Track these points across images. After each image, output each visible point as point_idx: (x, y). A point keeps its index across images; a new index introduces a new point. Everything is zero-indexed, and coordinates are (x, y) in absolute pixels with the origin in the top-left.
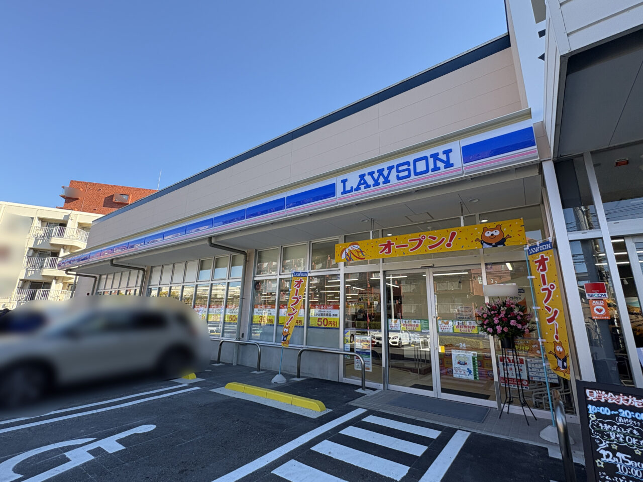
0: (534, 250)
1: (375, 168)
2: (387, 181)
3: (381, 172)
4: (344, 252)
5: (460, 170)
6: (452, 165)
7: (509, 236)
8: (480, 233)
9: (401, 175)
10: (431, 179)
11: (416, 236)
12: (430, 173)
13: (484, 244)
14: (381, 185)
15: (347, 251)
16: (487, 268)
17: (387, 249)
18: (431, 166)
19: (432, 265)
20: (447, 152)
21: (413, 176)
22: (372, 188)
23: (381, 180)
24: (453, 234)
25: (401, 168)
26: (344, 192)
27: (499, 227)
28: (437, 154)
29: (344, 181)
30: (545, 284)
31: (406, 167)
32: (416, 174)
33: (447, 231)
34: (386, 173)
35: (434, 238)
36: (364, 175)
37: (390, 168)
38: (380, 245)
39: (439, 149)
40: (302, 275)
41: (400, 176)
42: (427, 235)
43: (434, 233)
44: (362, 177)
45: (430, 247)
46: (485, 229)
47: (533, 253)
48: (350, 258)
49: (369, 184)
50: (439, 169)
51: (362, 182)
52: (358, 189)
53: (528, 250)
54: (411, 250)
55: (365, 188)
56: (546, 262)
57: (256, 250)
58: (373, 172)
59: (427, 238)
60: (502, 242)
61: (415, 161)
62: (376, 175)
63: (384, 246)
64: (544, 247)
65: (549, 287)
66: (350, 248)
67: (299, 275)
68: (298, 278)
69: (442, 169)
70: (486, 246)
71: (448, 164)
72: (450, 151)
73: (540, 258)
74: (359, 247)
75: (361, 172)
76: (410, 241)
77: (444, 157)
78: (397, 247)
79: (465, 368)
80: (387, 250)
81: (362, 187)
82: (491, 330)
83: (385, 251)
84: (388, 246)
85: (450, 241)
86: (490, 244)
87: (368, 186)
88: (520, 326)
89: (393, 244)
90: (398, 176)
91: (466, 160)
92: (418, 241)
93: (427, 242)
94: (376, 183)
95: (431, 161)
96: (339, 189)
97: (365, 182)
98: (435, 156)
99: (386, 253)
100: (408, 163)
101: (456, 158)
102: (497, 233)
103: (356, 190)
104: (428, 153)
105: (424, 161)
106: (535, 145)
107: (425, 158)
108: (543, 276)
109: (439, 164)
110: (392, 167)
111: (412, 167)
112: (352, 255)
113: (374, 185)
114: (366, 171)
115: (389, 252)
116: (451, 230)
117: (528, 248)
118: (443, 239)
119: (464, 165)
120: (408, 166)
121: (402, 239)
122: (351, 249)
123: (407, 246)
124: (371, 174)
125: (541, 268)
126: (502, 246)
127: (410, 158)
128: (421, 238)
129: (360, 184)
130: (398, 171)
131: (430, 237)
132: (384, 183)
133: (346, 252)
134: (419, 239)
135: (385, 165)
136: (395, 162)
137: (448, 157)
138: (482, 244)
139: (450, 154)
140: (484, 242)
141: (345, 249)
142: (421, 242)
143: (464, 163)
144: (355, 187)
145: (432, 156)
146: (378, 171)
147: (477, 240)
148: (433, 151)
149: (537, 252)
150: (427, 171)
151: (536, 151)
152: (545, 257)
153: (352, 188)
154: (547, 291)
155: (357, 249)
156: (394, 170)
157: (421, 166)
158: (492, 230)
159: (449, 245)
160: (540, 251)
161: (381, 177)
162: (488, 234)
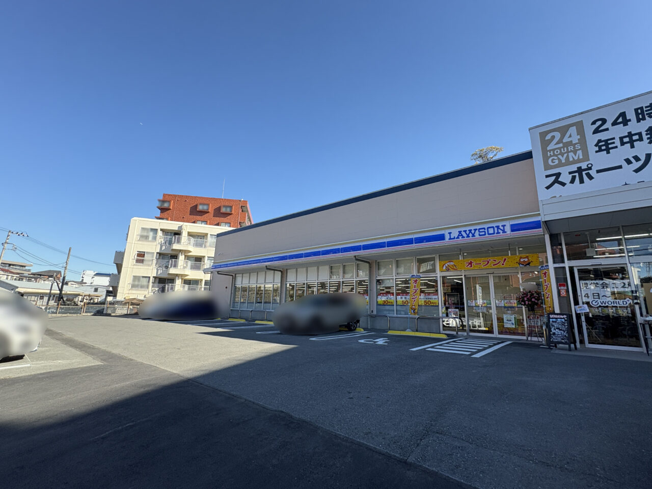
0: (542, 268)
1: (467, 229)
3: (470, 231)
5: (509, 234)
6: (506, 232)
7: (532, 262)
8: (518, 259)
9: (481, 234)
10: (496, 237)
11: (486, 259)
12: (495, 234)
15: (446, 265)
16: (521, 275)
18: (496, 231)
19: (493, 272)
20: (504, 226)
21: (487, 235)
24: (505, 259)
25: (481, 230)
26: (450, 239)
27: (527, 257)
28: (499, 226)
29: (450, 233)
31: (483, 230)
32: (489, 234)
33: (502, 258)
34: (473, 232)
35: (495, 261)
38: (466, 263)
39: (500, 224)
40: (417, 277)
42: (492, 259)
43: (495, 258)
44: (460, 232)
45: (494, 265)
46: (521, 258)
47: (542, 270)
48: (448, 269)
49: (464, 236)
50: (499, 233)
52: (458, 238)
54: (483, 266)
55: (462, 238)
56: (546, 274)
57: (376, 261)
58: (466, 231)
60: (529, 264)
61: (488, 228)
62: (468, 232)
63: (468, 264)
64: (546, 268)
65: (546, 284)
66: (448, 264)
67: (415, 277)
69: (501, 233)
70: (521, 265)
71: (504, 231)
73: (544, 272)
75: (460, 230)
76: (482, 261)
77: (502, 228)
78: (475, 264)
79: (511, 322)
80: (470, 265)
81: (460, 237)
82: (523, 303)
84: (471, 263)
85: (504, 262)
86: (523, 265)
88: (536, 301)
89: (473, 263)
90: (479, 234)
91: (512, 231)
93: (492, 262)
94: (468, 236)
96: (447, 237)
97: (462, 235)
99: (470, 267)
100: (484, 229)
101: (508, 229)
102: (526, 260)
103: (457, 238)
105: (492, 229)
106: (541, 228)
107: (493, 227)
108: (545, 280)
109: (500, 231)
110: (476, 229)
111: (486, 231)
113: (467, 237)
114: (462, 229)
116: (504, 257)
117: (540, 267)
118: (500, 261)
121: (478, 260)
123: (481, 264)
125: (544, 276)
126: (528, 266)
127: (486, 226)
128: (488, 260)
129: (459, 235)
130: (479, 232)
132: (472, 236)
135: (472, 228)
136: (478, 227)
137: (504, 228)
138: (519, 265)
141: (445, 264)
142: (488, 262)
144: (456, 237)
145: (496, 227)
146: (469, 230)
147: (517, 262)
148: (497, 224)
150: (494, 233)
151: (542, 231)
152: (546, 272)
153: (454, 237)
154: (546, 286)
155: (452, 264)
156: (477, 231)
157: (491, 231)
158: (524, 258)
159: (503, 264)
161: (470, 233)
162: (522, 260)
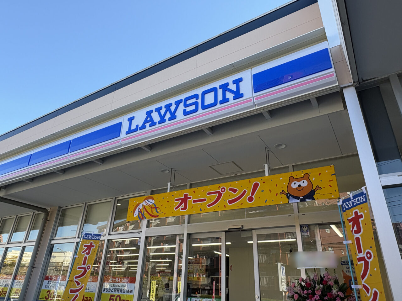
0: (347, 204)
1: (163, 104)
2: (173, 117)
3: (168, 107)
4: (138, 208)
5: (251, 100)
6: (242, 96)
7: (318, 188)
8: (285, 184)
9: (189, 109)
11: (215, 188)
12: (218, 106)
13: (291, 197)
14: (167, 122)
15: (141, 207)
17: (183, 204)
18: (220, 98)
19: (240, 227)
20: (237, 82)
22: (158, 125)
23: (168, 115)
24: (256, 185)
25: (189, 102)
26: (130, 132)
27: (307, 177)
28: (227, 84)
29: (131, 120)
30: (360, 251)
31: (194, 100)
32: (204, 107)
33: (250, 182)
34: (173, 108)
35: (235, 191)
36: (151, 111)
37: (178, 103)
38: (176, 200)
39: (229, 80)
40: (94, 237)
41: (187, 111)
42: (227, 186)
43: (235, 184)
44: (149, 113)
45: (230, 202)
46: (292, 179)
47: (347, 209)
48: (143, 215)
49: (155, 121)
50: (228, 100)
51: (149, 119)
52: (143, 127)
53: (342, 205)
54: (209, 206)
55: (150, 126)
56: (360, 220)
57: (60, 208)
58: (161, 108)
59: (227, 190)
60: (311, 195)
61: (204, 93)
63: (180, 201)
64: (358, 200)
65: (365, 255)
66: (144, 203)
67: (90, 237)
68: (88, 241)
69: (232, 101)
70: (292, 200)
71: (238, 95)
72: (241, 80)
73: (354, 216)
74: (153, 202)
75: (149, 108)
76: (209, 194)
77: (234, 87)
78: (194, 201)
80: (183, 206)
81: (148, 125)
83: (181, 207)
84: (184, 200)
85: (253, 194)
86: (297, 198)
87: (153, 124)
89: (190, 198)
90: (185, 110)
91: (257, 89)
92: (218, 194)
93: (227, 195)
94: (162, 120)
95: (220, 92)
96: (125, 128)
97: (152, 120)
98: (225, 87)
99: (182, 209)
100: (196, 96)
101: (247, 87)
102: (304, 184)
103: (141, 129)
104: (217, 84)
105: (213, 93)
106: (331, 68)
107: (215, 90)
108: (358, 239)
109: (229, 95)
110: (180, 101)
111: (200, 101)
112: (145, 212)
113: (160, 123)
115: (185, 208)
116: (254, 181)
117: (341, 203)
118: (245, 192)
119: (255, 95)
120: (196, 100)
121: (201, 192)
122: (145, 205)
123: (204, 200)
124: (158, 110)
125: (355, 228)
126: (311, 200)
127: (199, 90)
128: (220, 190)
129: (146, 121)
130: (186, 106)
131: (230, 190)
132: (170, 119)
133: (139, 208)
134: (219, 192)
135: (173, 100)
136: (183, 97)
137: (238, 88)
138: (288, 198)
139: (241, 83)
140: (290, 195)
141: (138, 205)
142: (220, 195)
143: (255, 93)
144: (140, 126)
145: (221, 87)
146: (166, 106)
147: (282, 192)
148: (223, 82)
149: (351, 207)
150: (215, 104)
151: (333, 75)
152: (359, 214)
153: (137, 126)
154: (363, 262)
155: (151, 204)
156: (182, 105)
157: (209, 100)
158: (299, 180)
159: (251, 199)
160: (354, 206)
161: (168, 113)
162: (294, 186)
